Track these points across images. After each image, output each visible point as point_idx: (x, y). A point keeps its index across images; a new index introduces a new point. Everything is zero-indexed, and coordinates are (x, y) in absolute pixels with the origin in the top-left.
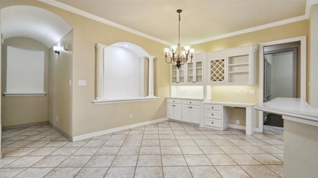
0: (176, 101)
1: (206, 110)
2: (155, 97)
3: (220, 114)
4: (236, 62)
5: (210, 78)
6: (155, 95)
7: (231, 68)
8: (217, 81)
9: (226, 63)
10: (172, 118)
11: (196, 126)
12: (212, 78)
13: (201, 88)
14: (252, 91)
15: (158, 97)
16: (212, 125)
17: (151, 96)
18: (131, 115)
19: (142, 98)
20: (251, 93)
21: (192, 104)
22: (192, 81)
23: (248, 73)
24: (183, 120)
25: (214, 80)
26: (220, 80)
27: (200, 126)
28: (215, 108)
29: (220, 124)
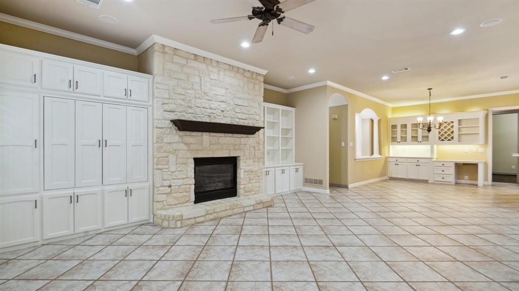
0: (399, 160)
1: (436, 168)
2: (380, 156)
3: (452, 170)
4: (464, 124)
5: (438, 138)
6: (380, 153)
7: (459, 129)
8: (446, 141)
9: (456, 125)
10: (394, 176)
11: (426, 182)
12: (440, 138)
13: (428, 147)
14: (481, 150)
15: (382, 157)
16: (443, 180)
17: (376, 155)
18: (370, 172)
19: (369, 157)
20: (480, 151)
21: (419, 161)
22: (417, 140)
23: (478, 134)
24: (408, 178)
25: (443, 140)
26: (449, 140)
27: (429, 182)
28: (446, 164)
29: (452, 178)
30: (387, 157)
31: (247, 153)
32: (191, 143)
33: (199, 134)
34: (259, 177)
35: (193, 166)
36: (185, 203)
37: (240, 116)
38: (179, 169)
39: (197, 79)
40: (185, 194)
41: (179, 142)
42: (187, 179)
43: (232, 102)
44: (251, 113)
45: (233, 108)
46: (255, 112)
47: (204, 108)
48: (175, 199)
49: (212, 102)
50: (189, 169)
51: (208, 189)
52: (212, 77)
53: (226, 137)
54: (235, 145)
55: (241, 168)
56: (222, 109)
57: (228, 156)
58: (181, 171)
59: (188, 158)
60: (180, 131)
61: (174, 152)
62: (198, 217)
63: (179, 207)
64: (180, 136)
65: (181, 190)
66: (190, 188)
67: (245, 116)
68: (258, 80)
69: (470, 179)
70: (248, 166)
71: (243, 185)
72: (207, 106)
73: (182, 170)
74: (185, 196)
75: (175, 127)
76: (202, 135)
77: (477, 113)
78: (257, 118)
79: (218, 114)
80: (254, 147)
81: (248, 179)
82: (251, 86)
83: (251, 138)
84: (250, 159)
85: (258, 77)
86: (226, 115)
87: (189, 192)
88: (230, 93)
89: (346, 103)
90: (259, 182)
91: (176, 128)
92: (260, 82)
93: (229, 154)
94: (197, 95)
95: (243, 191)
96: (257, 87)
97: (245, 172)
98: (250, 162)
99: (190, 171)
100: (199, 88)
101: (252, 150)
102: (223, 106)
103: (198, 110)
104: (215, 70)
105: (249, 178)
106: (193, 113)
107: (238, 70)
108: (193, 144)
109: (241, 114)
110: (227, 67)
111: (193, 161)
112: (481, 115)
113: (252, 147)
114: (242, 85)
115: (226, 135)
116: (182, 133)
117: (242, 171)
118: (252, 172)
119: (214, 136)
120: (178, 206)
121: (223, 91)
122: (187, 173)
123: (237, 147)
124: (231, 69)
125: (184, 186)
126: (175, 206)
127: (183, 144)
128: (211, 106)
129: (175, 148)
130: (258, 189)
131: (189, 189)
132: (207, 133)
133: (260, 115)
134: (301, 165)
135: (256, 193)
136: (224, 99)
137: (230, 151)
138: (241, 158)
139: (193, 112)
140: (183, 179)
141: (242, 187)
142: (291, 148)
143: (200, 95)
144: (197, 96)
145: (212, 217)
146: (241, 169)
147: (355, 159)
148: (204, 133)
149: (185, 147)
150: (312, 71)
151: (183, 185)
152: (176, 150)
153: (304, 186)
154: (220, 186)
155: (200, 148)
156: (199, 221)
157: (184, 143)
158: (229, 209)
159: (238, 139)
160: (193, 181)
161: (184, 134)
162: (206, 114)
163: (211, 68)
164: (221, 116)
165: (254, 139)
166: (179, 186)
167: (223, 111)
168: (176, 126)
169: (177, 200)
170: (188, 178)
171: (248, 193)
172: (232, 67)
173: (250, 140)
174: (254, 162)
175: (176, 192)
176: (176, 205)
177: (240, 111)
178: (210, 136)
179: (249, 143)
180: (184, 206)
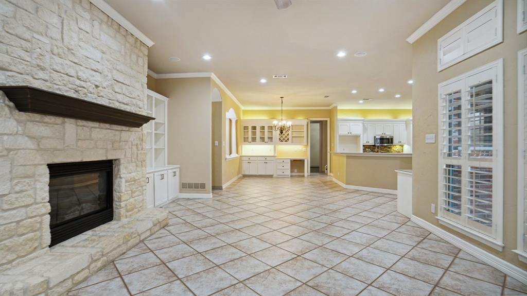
0: (251, 158)
1: (278, 164)
2: (237, 155)
3: (289, 166)
4: (294, 129)
5: (278, 139)
6: (237, 153)
7: (292, 133)
8: (284, 142)
9: (290, 129)
10: (247, 173)
11: (271, 176)
12: (280, 139)
14: (304, 149)
15: (239, 156)
16: (283, 174)
17: (234, 155)
21: (267, 159)
22: (263, 141)
23: (303, 137)
24: (257, 174)
25: (282, 141)
26: (286, 141)
27: (274, 176)
28: (285, 161)
29: (288, 173)
30: (241, 156)
31: (129, 155)
32: (42, 138)
33: (59, 120)
34: (142, 187)
35: (47, 179)
36: (31, 253)
37: (120, 98)
38: (17, 188)
39: (55, 20)
40: (30, 235)
41: (17, 134)
42: (34, 206)
43: (109, 75)
44: (133, 96)
45: (112, 85)
46: (139, 96)
47: (67, 74)
48: (8, 250)
49: (82, 68)
50: (39, 186)
51: (68, 217)
52: (82, 26)
53: (102, 128)
54: (113, 142)
55: (122, 176)
56: (97, 84)
57: (104, 159)
58: (22, 191)
59: (36, 165)
60: (20, 110)
61: (5, 153)
62: (78, 273)
63: (18, 264)
64: (18, 122)
65: (21, 230)
66: (41, 223)
67: (126, 100)
68: (142, 52)
69: (298, 172)
70: (130, 173)
71: (125, 201)
72: (73, 73)
73: (24, 188)
74: (31, 240)
75: (7, 102)
76: (64, 123)
77: (302, 121)
78: (141, 105)
79: (91, 89)
80: (137, 145)
81: (130, 192)
82: (134, 57)
83: (133, 133)
84: (132, 162)
85: (142, 47)
86: (102, 94)
87: (40, 229)
88: (108, 61)
89: (220, 101)
90: (143, 194)
91: (12, 104)
92: (144, 55)
93: (106, 156)
94: (55, 48)
95: (124, 211)
96: (140, 61)
97: (126, 182)
98: (132, 167)
99: (42, 189)
100: (59, 37)
101: (134, 148)
102: (97, 78)
103: (55, 75)
104: (87, 16)
105: (131, 190)
106: (46, 81)
107: (119, 28)
108: (47, 138)
109: (122, 96)
110: (105, 19)
111: (47, 171)
112: (304, 122)
113: (134, 145)
114: (123, 51)
115: (102, 125)
116: (24, 116)
117: (123, 180)
118: (135, 180)
119: (84, 126)
120: (14, 263)
121: (97, 55)
122: (35, 193)
123: (116, 145)
124: (110, 24)
125: (29, 220)
126: (9, 266)
127: (27, 138)
128: (80, 74)
129: (7, 147)
130: (141, 205)
131: (38, 225)
132: (73, 121)
133: (143, 101)
134: (177, 168)
135: (139, 211)
136: (98, 66)
137: (107, 150)
138: (122, 161)
139: (47, 78)
140: (27, 206)
141: (123, 204)
142: (163, 147)
143: (60, 50)
144: (56, 51)
145: (99, 264)
146: (121, 178)
147: (226, 159)
148: (67, 120)
149: (30, 144)
150: (207, 57)
151: (26, 219)
152: (9, 150)
153: (180, 192)
154: (88, 208)
155: (60, 147)
156: (80, 280)
157: (28, 136)
158: (124, 243)
159: (117, 133)
160: (48, 208)
161: (29, 118)
162: (71, 86)
163: (80, 10)
164: (94, 94)
165: (137, 133)
166: (18, 222)
167: (97, 86)
168: (11, 100)
169: (13, 252)
170: (38, 204)
171: (130, 213)
172: (111, 21)
173: (132, 135)
174: (137, 166)
175: (11, 237)
176: (10, 262)
177: (120, 91)
178: (78, 126)
179: (131, 139)
180: (31, 259)
